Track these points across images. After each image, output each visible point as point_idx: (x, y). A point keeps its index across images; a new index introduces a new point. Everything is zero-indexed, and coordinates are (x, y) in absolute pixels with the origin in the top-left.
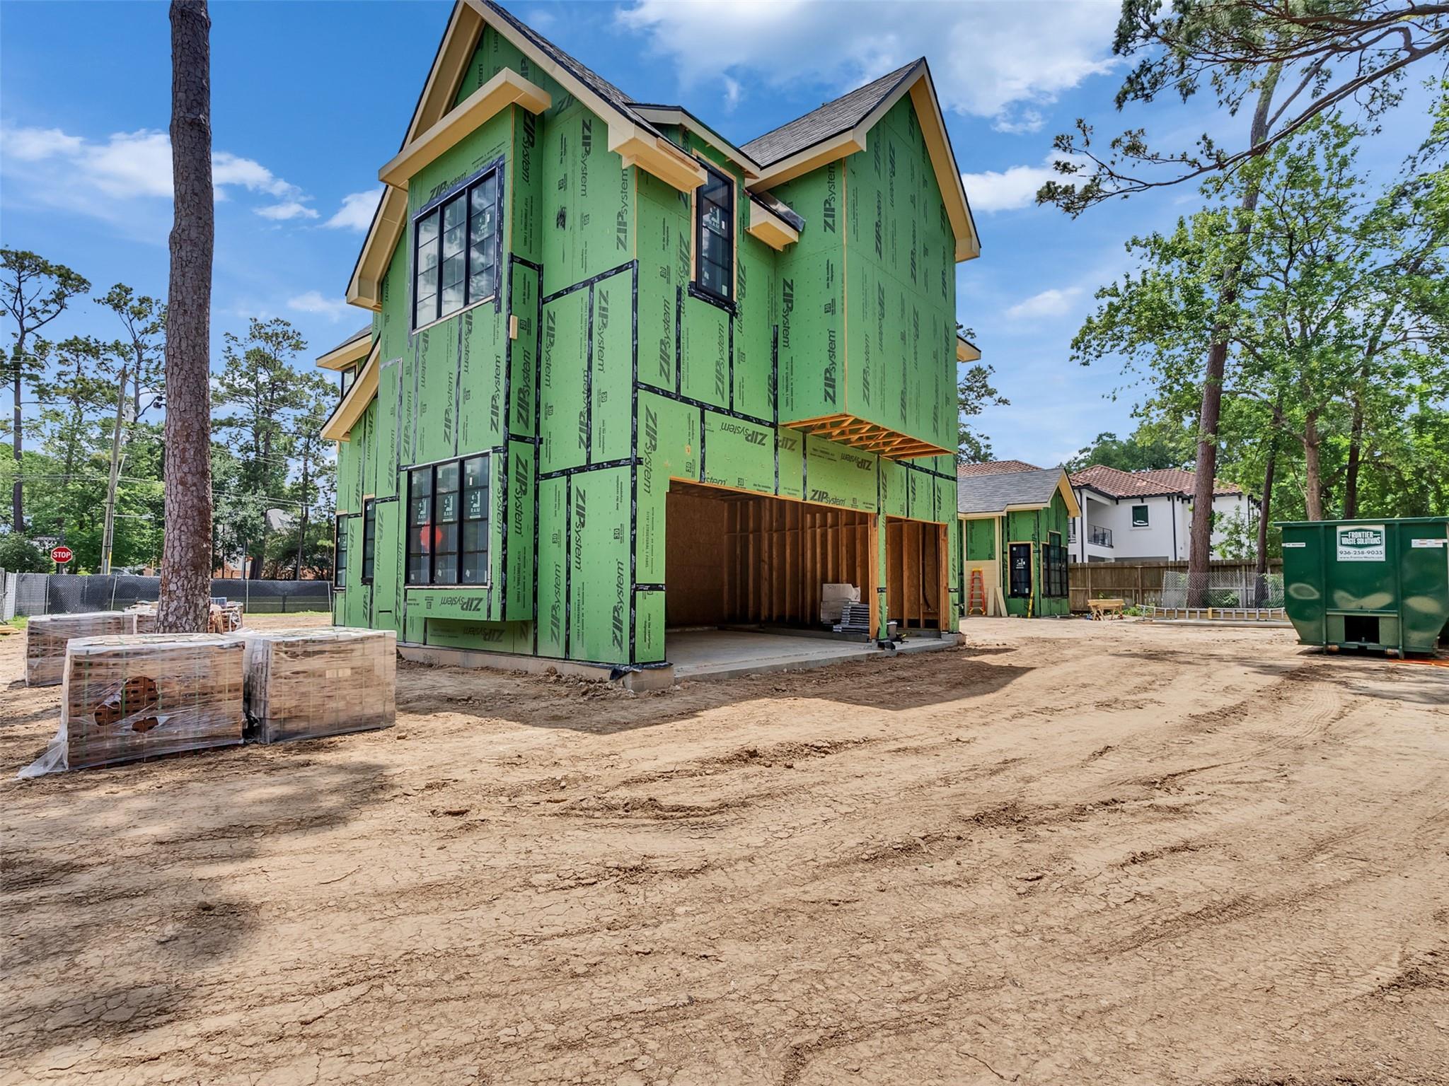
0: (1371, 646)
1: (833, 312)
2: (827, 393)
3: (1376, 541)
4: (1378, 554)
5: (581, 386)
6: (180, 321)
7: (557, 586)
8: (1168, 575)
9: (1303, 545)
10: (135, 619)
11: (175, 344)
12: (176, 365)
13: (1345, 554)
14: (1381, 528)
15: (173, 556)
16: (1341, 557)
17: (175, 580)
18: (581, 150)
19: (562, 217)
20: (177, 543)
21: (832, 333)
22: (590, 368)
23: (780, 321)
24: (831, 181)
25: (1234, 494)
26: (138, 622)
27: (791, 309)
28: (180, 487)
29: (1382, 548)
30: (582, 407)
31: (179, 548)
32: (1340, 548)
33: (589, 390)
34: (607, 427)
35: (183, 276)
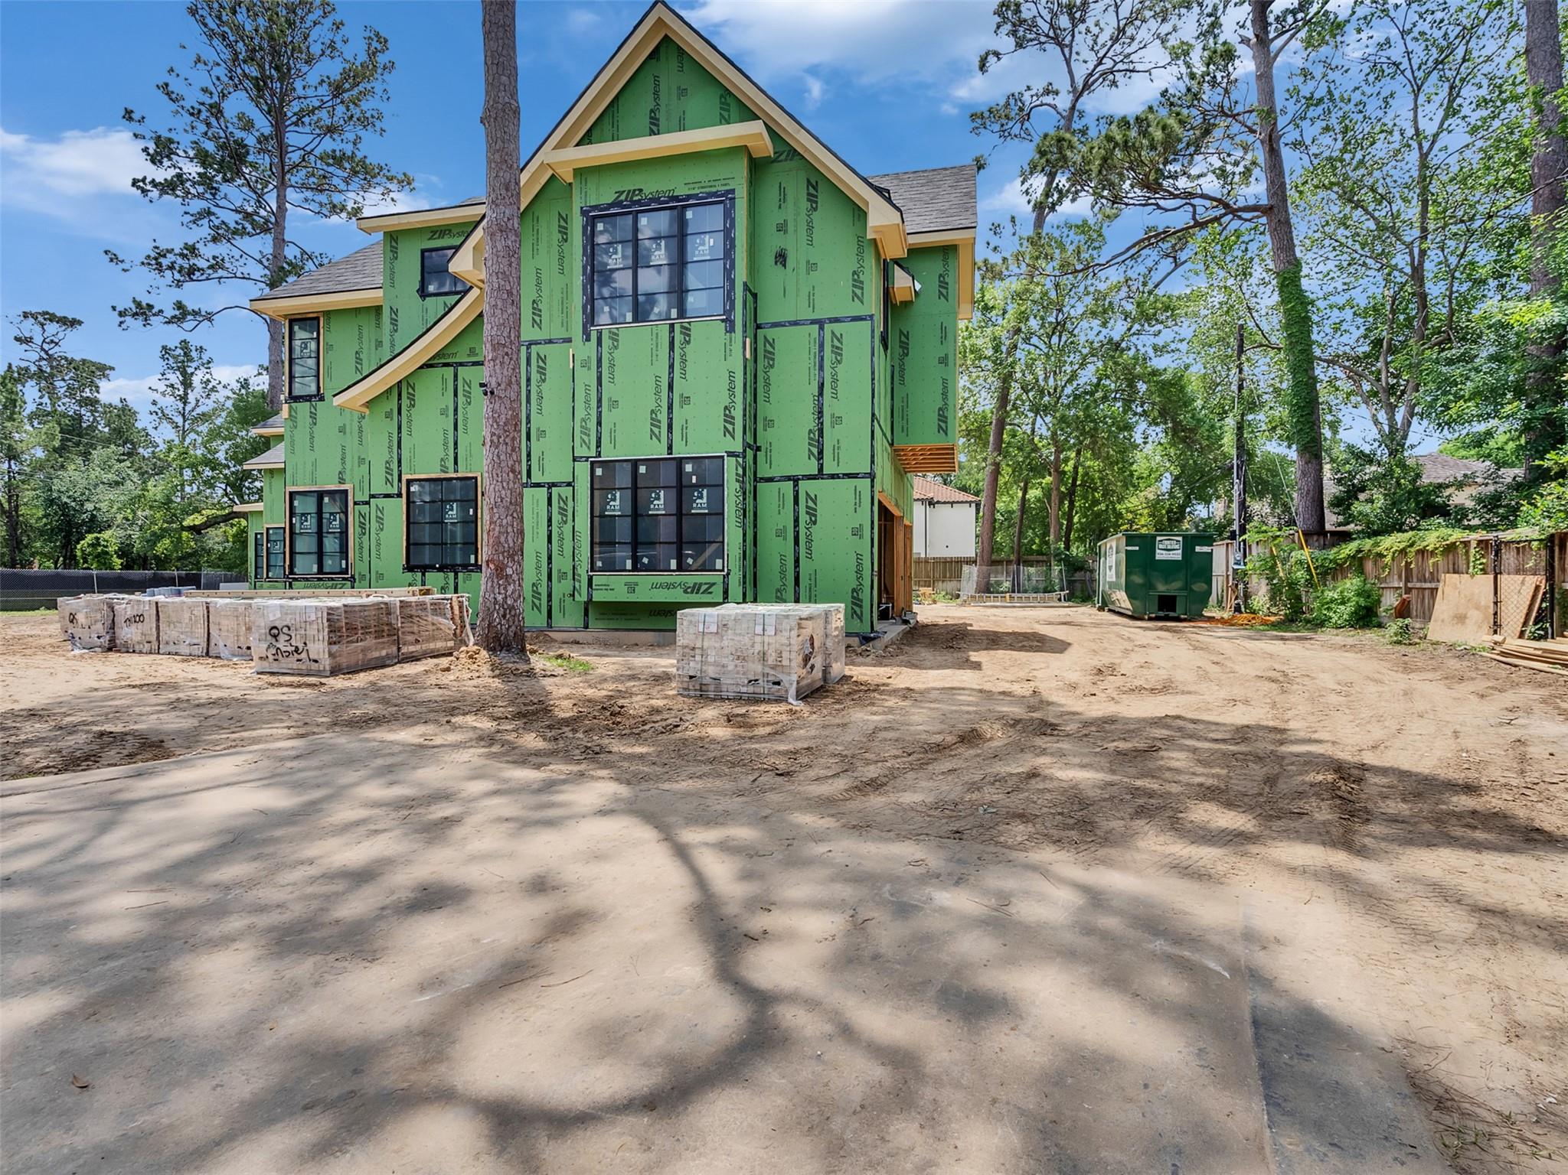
0: (1172, 614)
1: (946, 365)
2: (940, 426)
3: (1177, 547)
4: (1177, 555)
5: (810, 407)
6: (510, 311)
7: (783, 572)
8: (966, 568)
9: (1137, 548)
10: (398, 604)
11: (505, 334)
12: (507, 354)
13: (1161, 555)
14: (1180, 539)
15: (507, 541)
16: (1158, 557)
17: (510, 564)
18: (804, 204)
19: (781, 258)
20: (510, 529)
21: (945, 381)
22: (821, 393)
23: (897, 363)
24: (945, 260)
25: (966, 502)
26: (401, 607)
27: (907, 355)
28: (511, 475)
29: (1180, 552)
30: (812, 424)
31: (511, 534)
32: (1158, 551)
33: (821, 413)
34: (841, 444)
35: (510, 265)
